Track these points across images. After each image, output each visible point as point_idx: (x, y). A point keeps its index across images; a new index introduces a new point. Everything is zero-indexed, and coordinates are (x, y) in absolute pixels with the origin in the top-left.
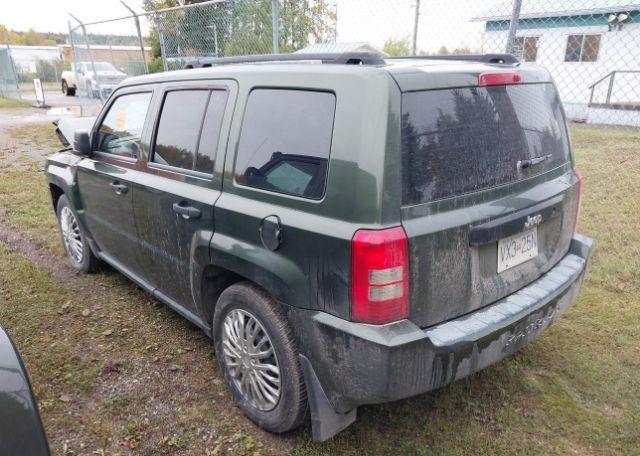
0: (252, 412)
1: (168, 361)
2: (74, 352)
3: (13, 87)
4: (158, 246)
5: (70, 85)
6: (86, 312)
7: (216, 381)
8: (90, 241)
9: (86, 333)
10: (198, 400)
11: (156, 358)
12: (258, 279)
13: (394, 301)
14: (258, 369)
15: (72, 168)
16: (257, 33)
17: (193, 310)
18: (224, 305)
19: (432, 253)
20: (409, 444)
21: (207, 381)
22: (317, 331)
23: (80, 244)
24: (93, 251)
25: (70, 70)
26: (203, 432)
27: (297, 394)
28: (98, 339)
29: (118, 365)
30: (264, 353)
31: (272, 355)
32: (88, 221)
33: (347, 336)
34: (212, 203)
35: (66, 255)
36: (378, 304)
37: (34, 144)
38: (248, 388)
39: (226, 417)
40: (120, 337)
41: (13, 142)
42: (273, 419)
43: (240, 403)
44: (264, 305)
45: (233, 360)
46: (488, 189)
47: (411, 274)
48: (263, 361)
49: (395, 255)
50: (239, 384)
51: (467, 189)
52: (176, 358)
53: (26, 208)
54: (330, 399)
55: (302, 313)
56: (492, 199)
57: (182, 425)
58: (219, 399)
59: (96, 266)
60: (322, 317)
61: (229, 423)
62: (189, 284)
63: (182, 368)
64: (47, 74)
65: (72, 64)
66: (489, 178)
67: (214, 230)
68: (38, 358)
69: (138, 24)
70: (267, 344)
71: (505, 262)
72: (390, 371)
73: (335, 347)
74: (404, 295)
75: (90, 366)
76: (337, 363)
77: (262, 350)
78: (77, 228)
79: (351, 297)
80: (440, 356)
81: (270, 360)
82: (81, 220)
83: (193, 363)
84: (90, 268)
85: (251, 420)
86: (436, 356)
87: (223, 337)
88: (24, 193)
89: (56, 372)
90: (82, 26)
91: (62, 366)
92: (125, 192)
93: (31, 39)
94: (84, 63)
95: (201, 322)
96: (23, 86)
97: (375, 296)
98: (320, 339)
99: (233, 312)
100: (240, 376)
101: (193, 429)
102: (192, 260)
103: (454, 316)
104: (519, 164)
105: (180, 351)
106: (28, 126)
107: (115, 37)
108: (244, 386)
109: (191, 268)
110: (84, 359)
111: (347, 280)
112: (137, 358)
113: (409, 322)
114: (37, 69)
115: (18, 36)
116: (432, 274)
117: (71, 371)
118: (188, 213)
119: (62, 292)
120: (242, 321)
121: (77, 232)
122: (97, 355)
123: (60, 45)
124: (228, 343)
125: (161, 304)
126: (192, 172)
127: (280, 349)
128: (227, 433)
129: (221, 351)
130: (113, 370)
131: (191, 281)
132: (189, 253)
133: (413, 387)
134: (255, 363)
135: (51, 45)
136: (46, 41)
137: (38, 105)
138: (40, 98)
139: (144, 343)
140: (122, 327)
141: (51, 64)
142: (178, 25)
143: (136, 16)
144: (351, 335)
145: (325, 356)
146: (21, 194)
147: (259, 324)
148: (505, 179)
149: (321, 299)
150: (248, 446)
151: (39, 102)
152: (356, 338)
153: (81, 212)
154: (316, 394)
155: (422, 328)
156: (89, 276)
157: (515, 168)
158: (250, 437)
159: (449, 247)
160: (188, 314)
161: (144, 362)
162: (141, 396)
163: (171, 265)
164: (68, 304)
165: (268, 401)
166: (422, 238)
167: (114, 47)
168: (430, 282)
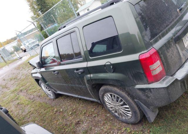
0: (125, 121)
1: (91, 114)
2: (64, 123)
3: (10, 57)
4: (74, 84)
5: (24, 49)
6: (61, 110)
7: (108, 115)
8: (53, 90)
9: (65, 116)
10: (106, 123)
11: (88, 115)
12: (111, 83)
13: (161, 72)
14: (121, 108)
15: (39, 73)
16: (64, 11)
17: (92, 98)
18: (102, 93)
19: (166, 52)
20: (178, 111)
21: (105, 116)
22: (138, 91)
23: (50, 92)
24: (55, 92)
25: (22, 45)
26: (113, 132)
27: (138, 111)
28: (69, 116)
29: (78, 122)
30: (122, 103)
31: (124, 102)
32: (50, 85)
33: (150, 89)
34: (86, 66)
35: (47, 96)
36: (156, 75)
37: (23, 69)
38: (120, 114)
39: (117, 125)
40: (74, 113)
41: (18, 71)
42: (133, 120)
43: (119, 119)
44: (115, 89)
45: (112, 108)
46: (173, 23)
47: (162, 61)
48: (122, 105)
49: (156, 58)
50: (116, 114)
51: (167, 26)
52: (93, 112)
53: (31, 88)
54: (150, 109)
55: (131, 88)
56: (175, 25)
57: (106, 132)
58: (112, 120)
59: (57, 96)
60: (138, 86)
61: (119, 126)
62: (88, 91)
63: (96, 115)
64: (17, 49)
65: (22, 44)
66: (171, 19)
67: (90, 74)
68: (56, 128)
69: (34, 25)
70: (121, 100)
71: (186, 43)
72: (169, 94)
73: (146, 94)
74: (163, 69)
75: (71, 125)
76: (149, 98)
77: (120, 102)
78: (48, 88)
79: (146, 77)
80: (182, 82)
81: (124, 104)
82: (48, 85)
83: (98, 112)
84: (56, 97)
85: (124, 123)
86: (181, 83)
87: (106, 102)
88: (28, 84)
89: (63, 130)
90: (20, 32)
91: (64, 128)
92: (58, 73)
93: (8, 42)
94: (25, 42)
95: (96, 100)
96: (12, 55)
97: (154, 73)
98: (140, 93)
99: (106, 94)
100: (116, 112)
101: (110, 132)
102: (87, 85)
103: (179, 68)
104: (178, 10)
105: (93, 110)
106: (19, 65)
107: (28, 31)
108: (118, 114)
109: (88, 87)
110: (68, 123)
111: (143, 72)
112: (82, 117)
113: (168, 76)
114: (13, 49)
115: (5, 43)
116: (168, 58)
117: (67, 129)
118: (80, 72)
119: (52, 107)
120: (110, 96)
121: (48, 89)
122: (71, 121)
123: (16, 40)
124: (108, 104)
125: (80, 99)
126: (75, 60)
127: (127, 100)
128: (120, 130)
129: (107, 107)
130: (78, 123)
131: (89, 90)
132: (85, 83)
133: (177, 95)
134: (120, 107)
135: (14, 41)
136: (12, 41)
137: (18, 59)
138: (18, 57)
139: (82, 112)
140: (73, 110)
141: (16, 46)
142: (43, 20)
143: (33, 23)
144: (151, 88)
145: (144, 97)
146: (27, 84)
147: (116, 95)
148: (176, 17)
149: (135, 81)
150: (129, 131)
151: (18, 58)
152: (153, 89)
153: (47, 83)
154: (145, 109)
155: (171, 76)
156: (56, 99)
157: (177, 12)
158: (128, 128)
159: (170, 47)
160: (91, 99)
161: (85, 118)
162: (90, 128)
163: (80, 88)
164: (55, 110)
165: (128, 116)
166: (161, 48)
167: (29, 34)
168: (169, 60)
